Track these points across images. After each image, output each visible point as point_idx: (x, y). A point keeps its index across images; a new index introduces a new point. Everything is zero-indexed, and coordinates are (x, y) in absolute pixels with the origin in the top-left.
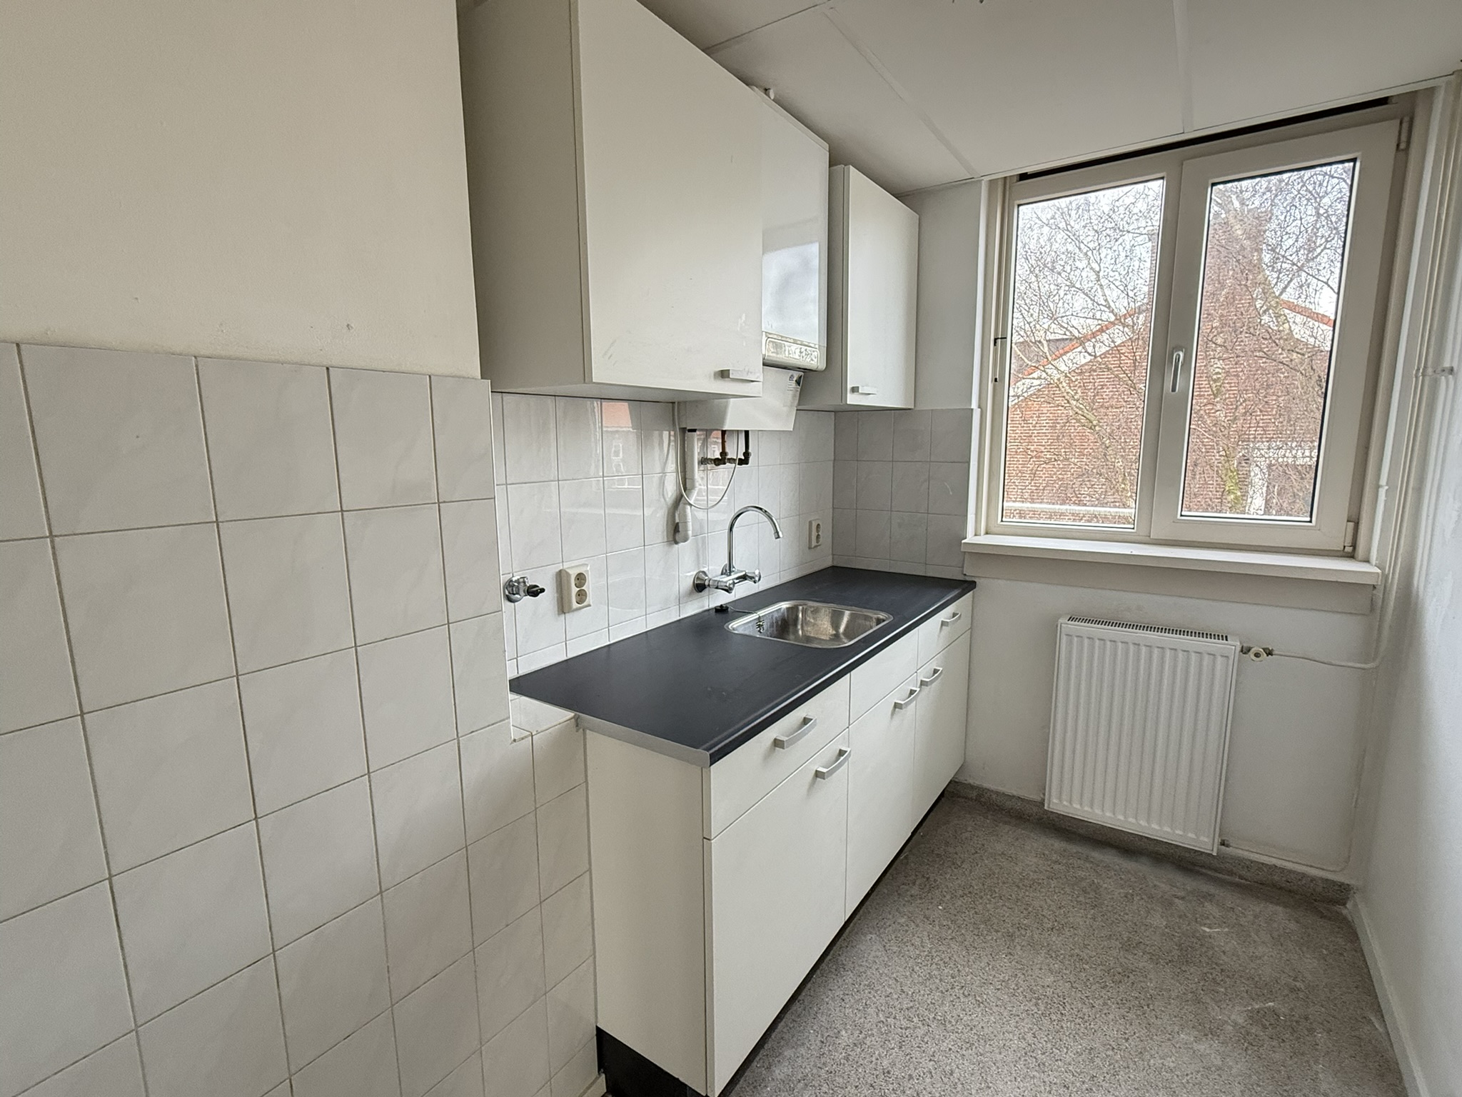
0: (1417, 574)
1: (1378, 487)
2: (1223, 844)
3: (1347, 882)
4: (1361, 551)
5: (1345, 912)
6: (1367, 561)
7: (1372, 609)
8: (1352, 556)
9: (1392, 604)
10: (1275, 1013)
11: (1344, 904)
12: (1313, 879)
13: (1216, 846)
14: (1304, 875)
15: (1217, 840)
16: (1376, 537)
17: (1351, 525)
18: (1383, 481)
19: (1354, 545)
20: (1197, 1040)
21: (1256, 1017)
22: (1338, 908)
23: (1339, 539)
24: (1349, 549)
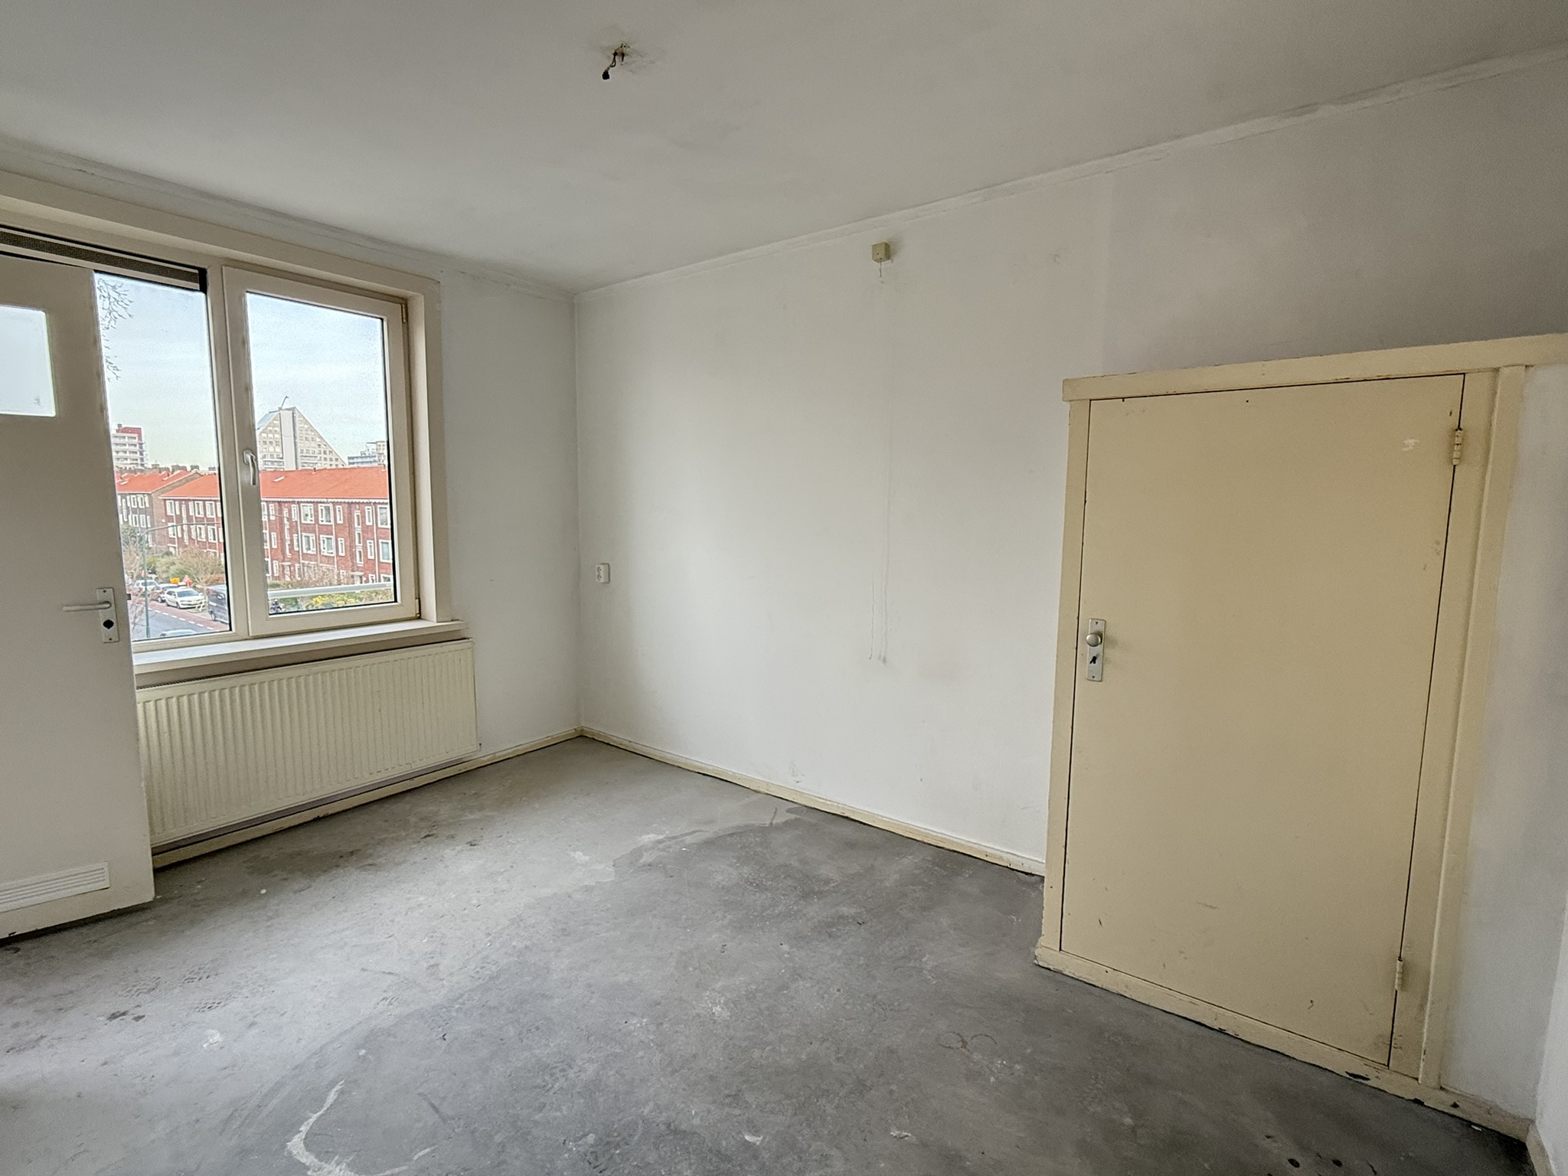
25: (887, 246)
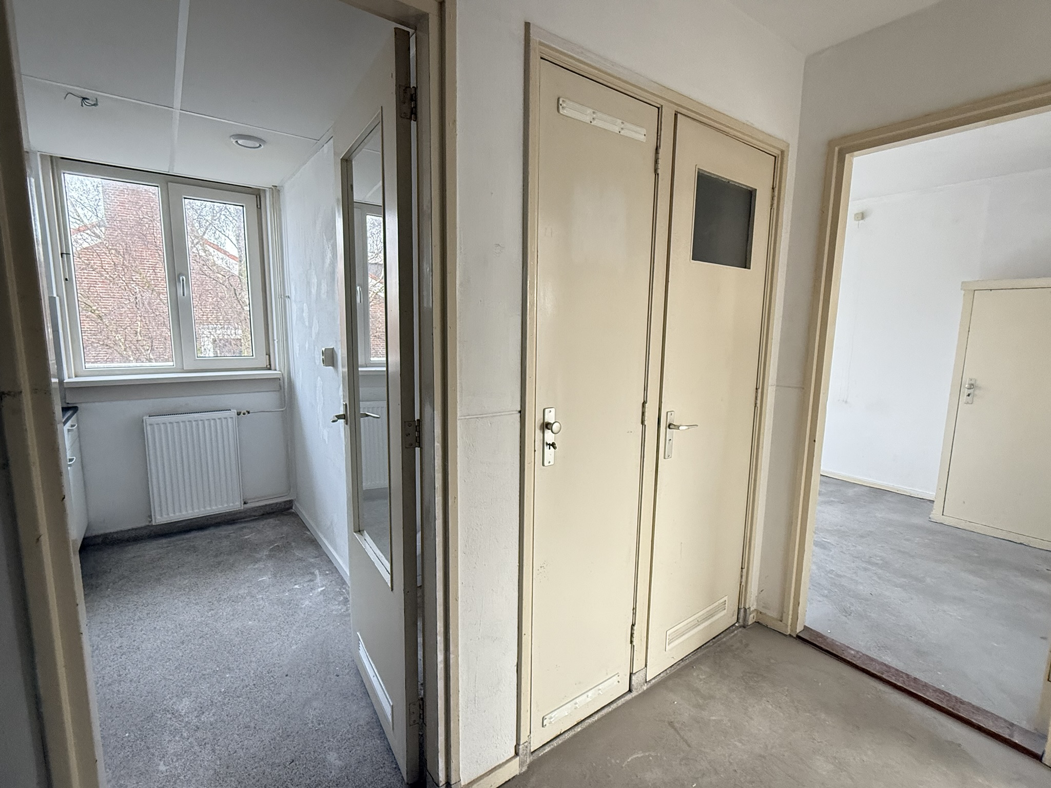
0: (292, 373)
1: (274, 340)
2: (245, 503)
3: (290, 499)
4: (273, 367)
5: (293, 511)
6: (275, 370)
7: (281, 389)
8: (270, 369)
9: (286, 384)
10: (278, 546)
11: (292, 509)
12: (280, 503)
13: (242, 505)
14: (277, 503)
15: (243, 503)
16: (277, 361)
17: (267, 356)
18: (275, 338)
19: (270, 365)
20: (254, 565)
21: (271, 550)
22: (291, 510)
23: (265, 363)
24: (269, 366)
25: (862, 214)
